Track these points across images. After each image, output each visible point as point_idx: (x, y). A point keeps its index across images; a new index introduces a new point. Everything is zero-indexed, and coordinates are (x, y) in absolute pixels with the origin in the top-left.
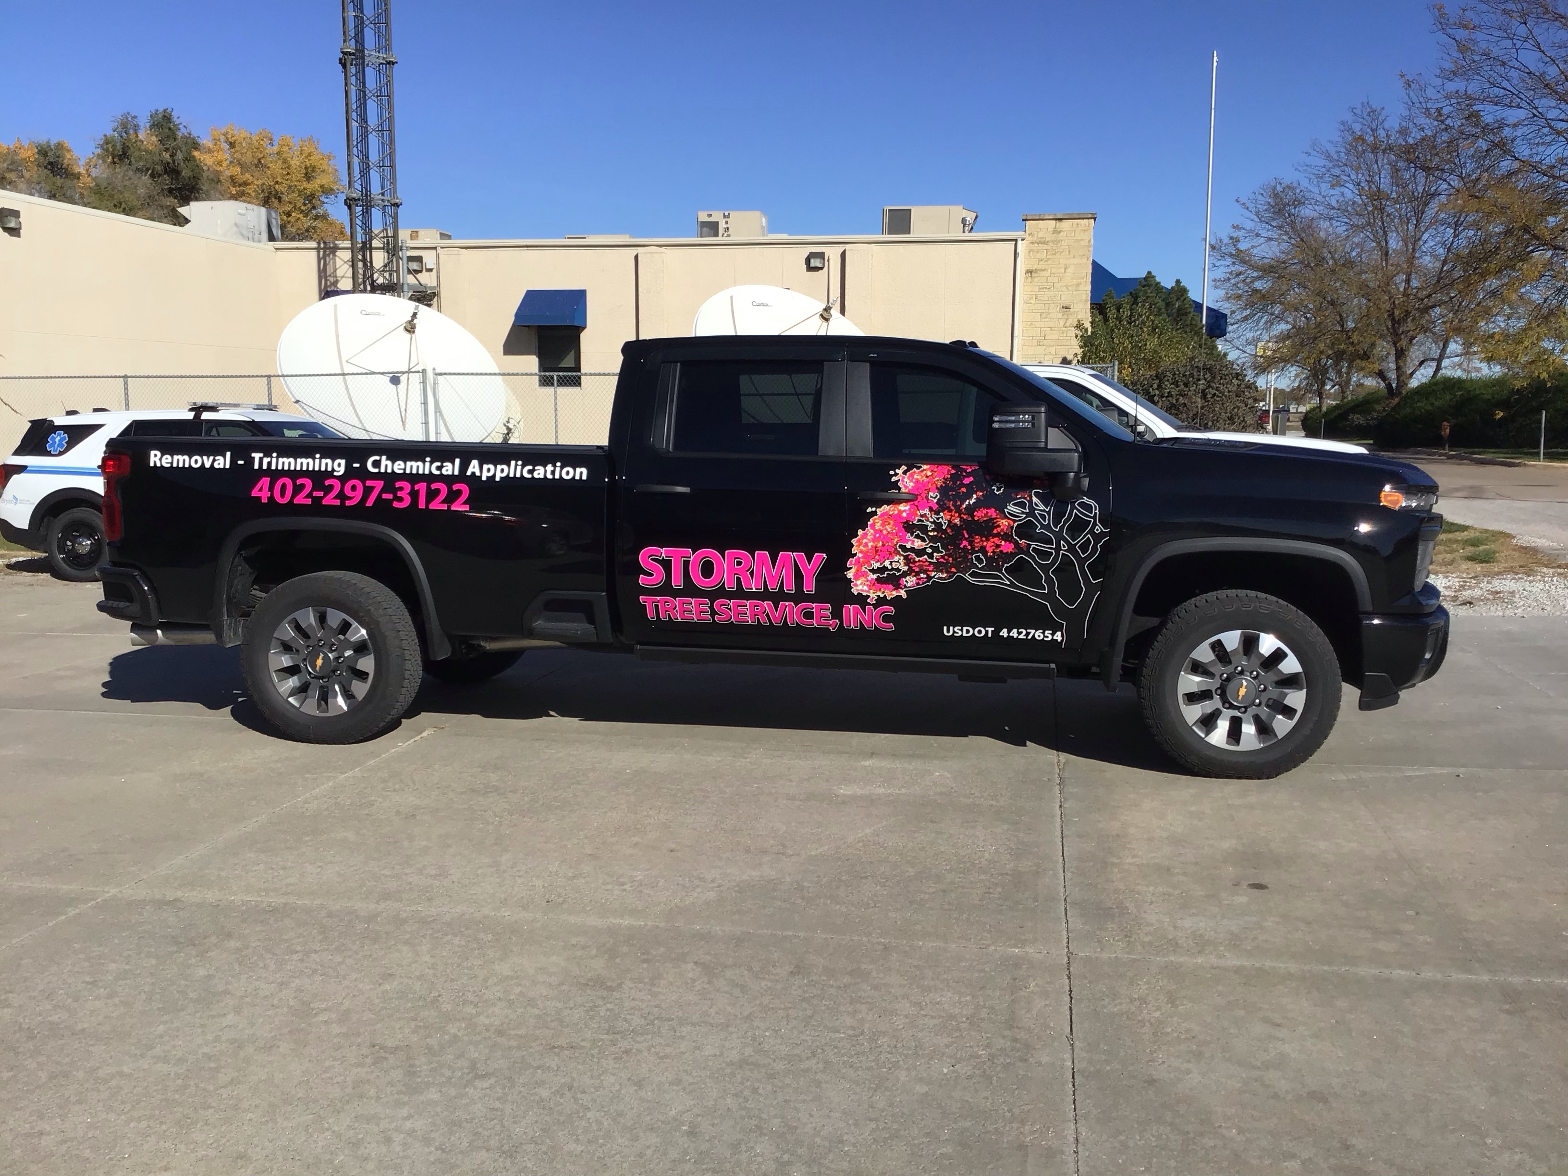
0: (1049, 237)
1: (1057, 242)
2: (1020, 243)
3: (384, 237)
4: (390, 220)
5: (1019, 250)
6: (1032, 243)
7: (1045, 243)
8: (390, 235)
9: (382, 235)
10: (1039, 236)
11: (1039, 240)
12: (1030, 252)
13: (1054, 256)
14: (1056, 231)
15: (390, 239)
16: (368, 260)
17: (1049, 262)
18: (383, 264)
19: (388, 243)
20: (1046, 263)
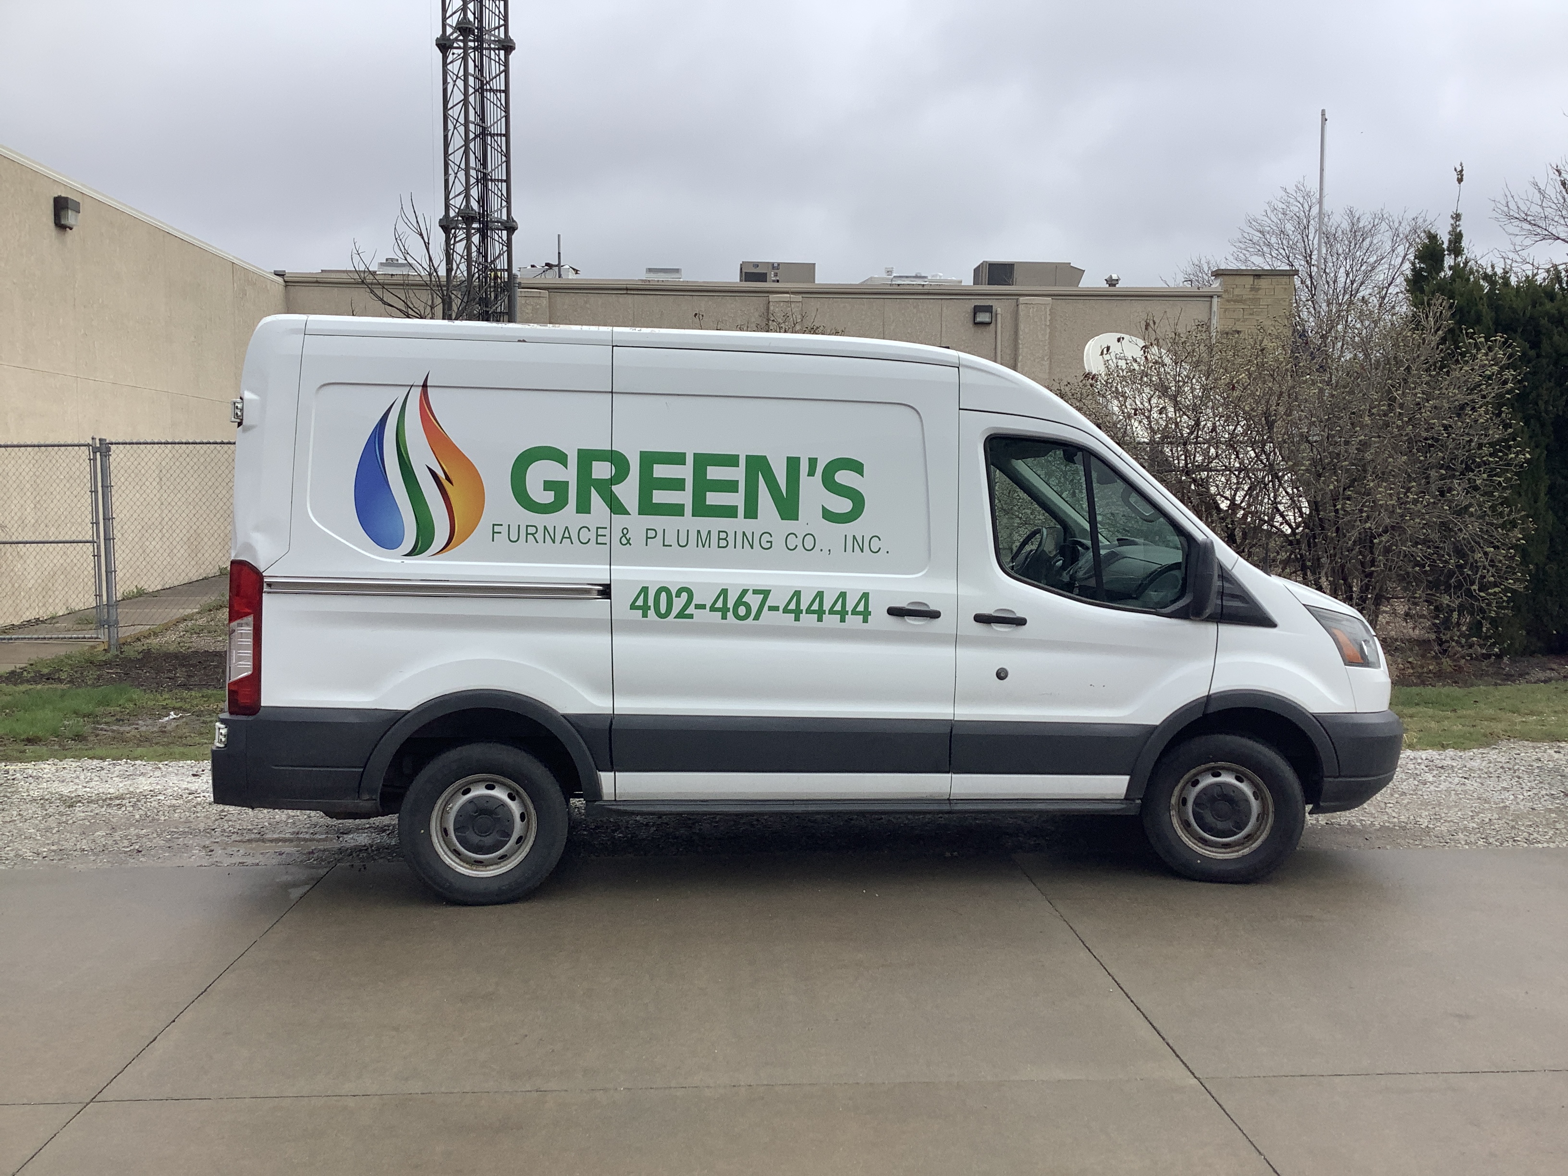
0: (1246, 294)
1: (1255, 301)
2: (1215, 300)
5: (1215, 308)
6: (1228, 301)
7: (1241, 301)
10: (1236, 293)
11: (1235, 298)
12: (1225, 312)
13: (1251, 317)
14: (1253, 289)
17: (1246, 323)
20: (1242, 324)
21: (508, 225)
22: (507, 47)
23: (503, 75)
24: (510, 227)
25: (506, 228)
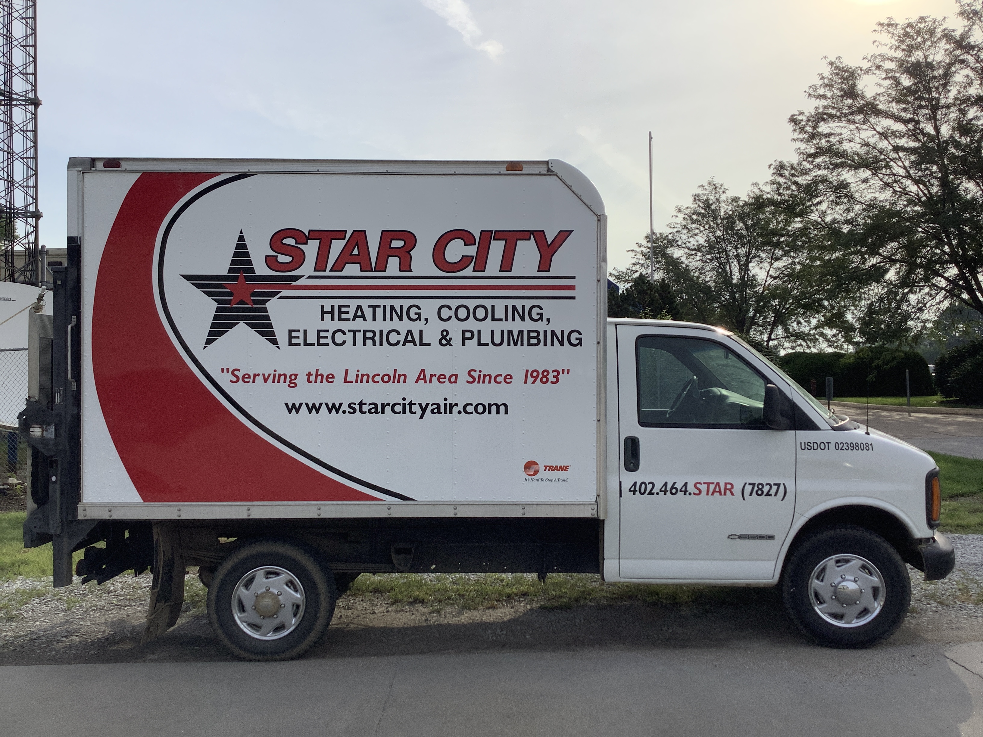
3: (25, 243)
4: (31, 229)
8: (31, 241)
9: (24, 241)
15: (31, 245)
16: (10, 261)
18: (23, 265)
19: (29, 248)
21: (34, 214)
22: (36, 103)
23: (33, 120)
24: (37, 216)
25: (32, 217)
